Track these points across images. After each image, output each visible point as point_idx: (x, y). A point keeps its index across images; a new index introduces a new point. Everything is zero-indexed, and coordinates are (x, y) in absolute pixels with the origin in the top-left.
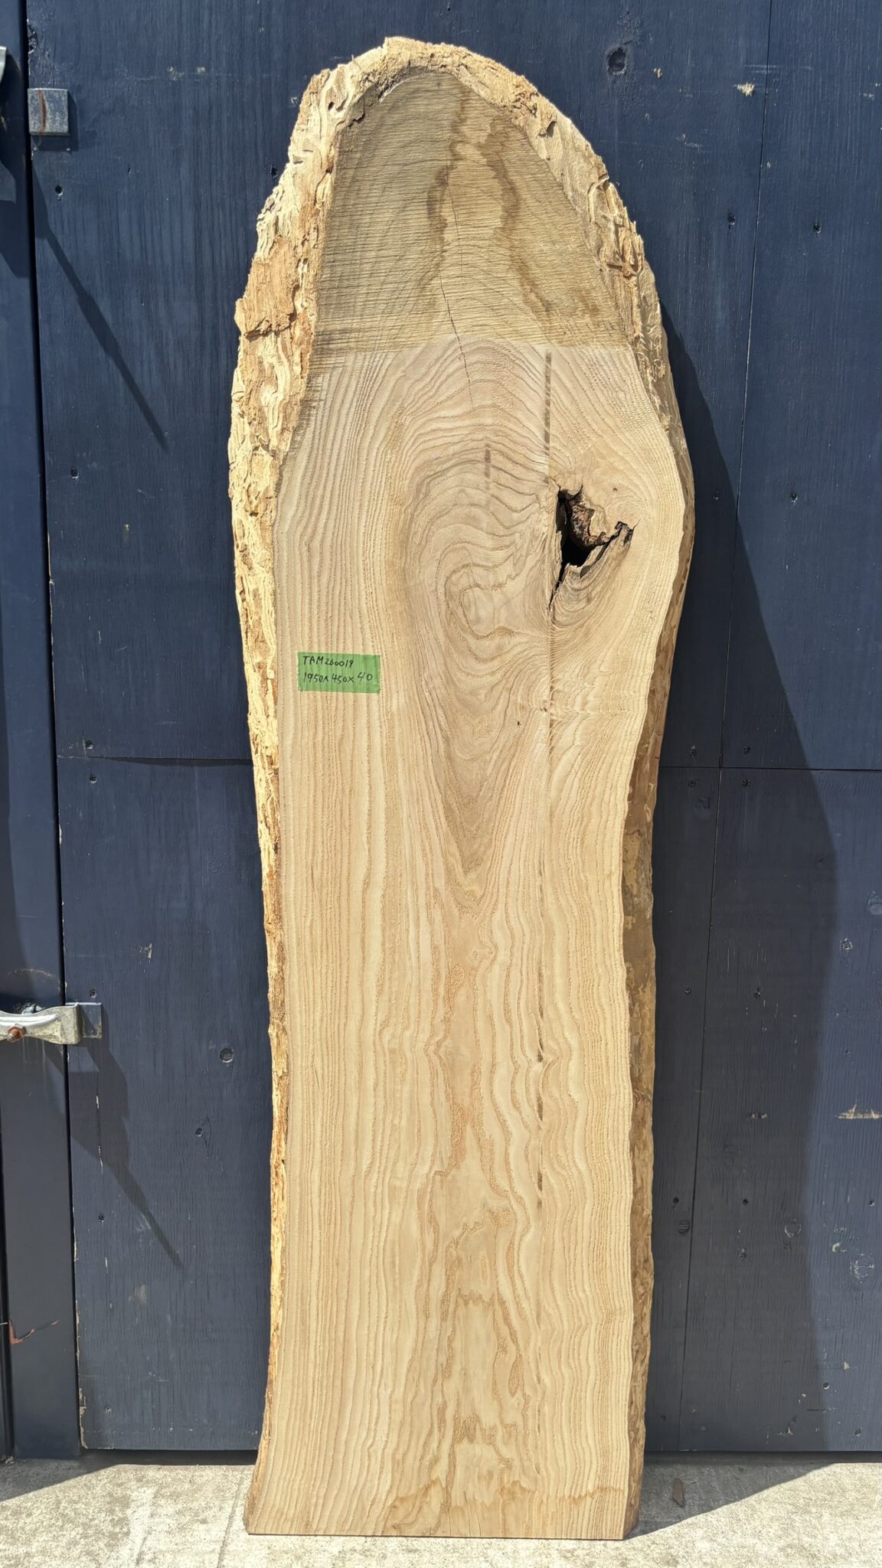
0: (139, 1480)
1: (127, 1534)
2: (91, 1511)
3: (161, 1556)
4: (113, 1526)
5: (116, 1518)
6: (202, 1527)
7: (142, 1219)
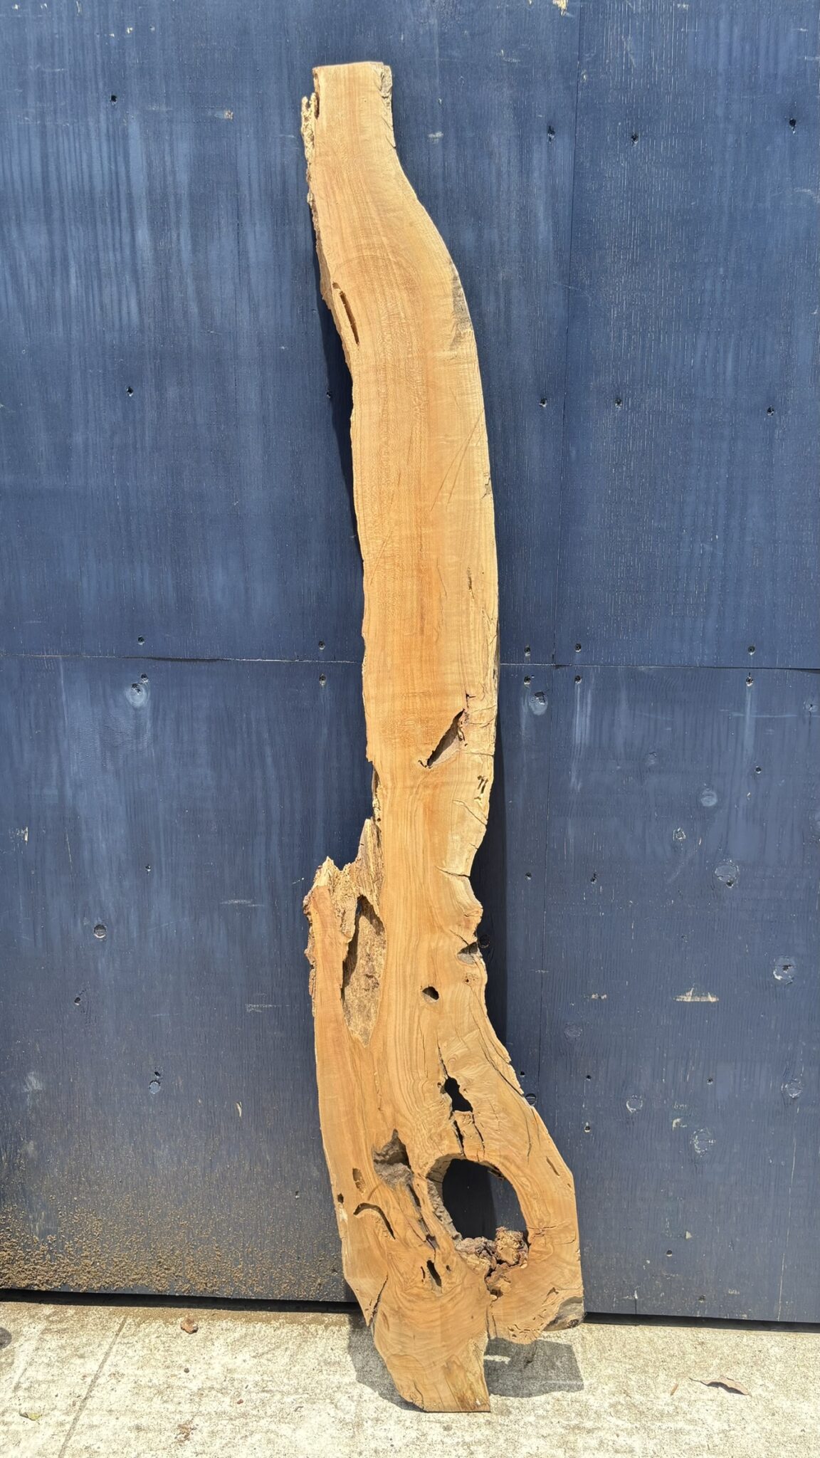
0: (32, 1316)
1: (11, 1364)
6: (79, 1361)
7: (28, 1080)
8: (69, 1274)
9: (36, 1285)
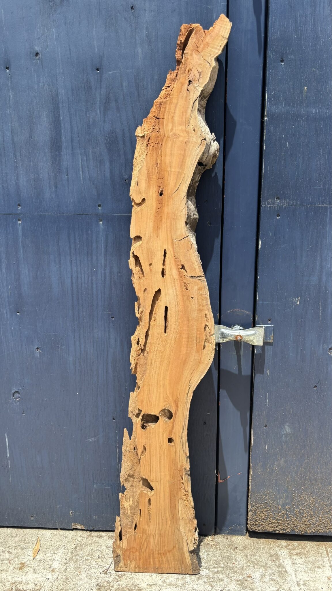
0: (278, 546)
1: (286, 571)
2: (264, 560)
3: (307, 583)
4: (278, 567)
5: (277, 565)
6: (320, 570)
7: (285, 428)
8: (296, 525)
9: (278, 530)
